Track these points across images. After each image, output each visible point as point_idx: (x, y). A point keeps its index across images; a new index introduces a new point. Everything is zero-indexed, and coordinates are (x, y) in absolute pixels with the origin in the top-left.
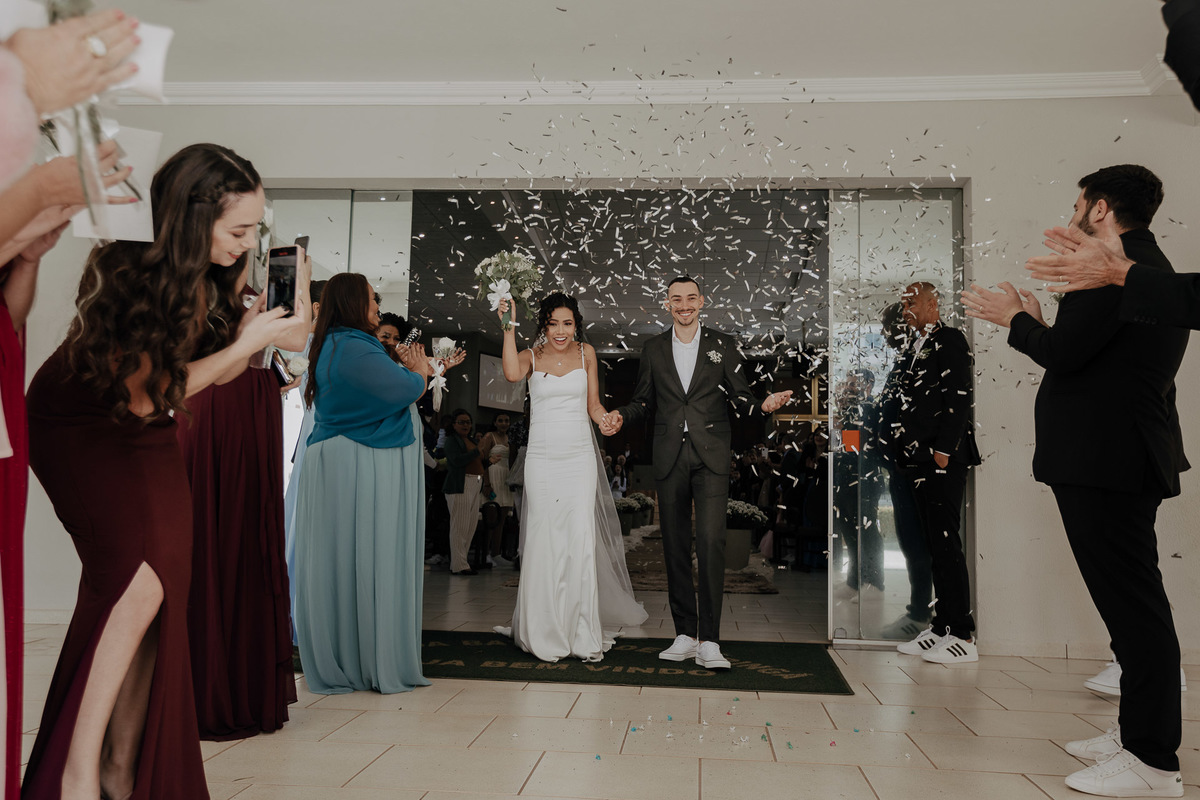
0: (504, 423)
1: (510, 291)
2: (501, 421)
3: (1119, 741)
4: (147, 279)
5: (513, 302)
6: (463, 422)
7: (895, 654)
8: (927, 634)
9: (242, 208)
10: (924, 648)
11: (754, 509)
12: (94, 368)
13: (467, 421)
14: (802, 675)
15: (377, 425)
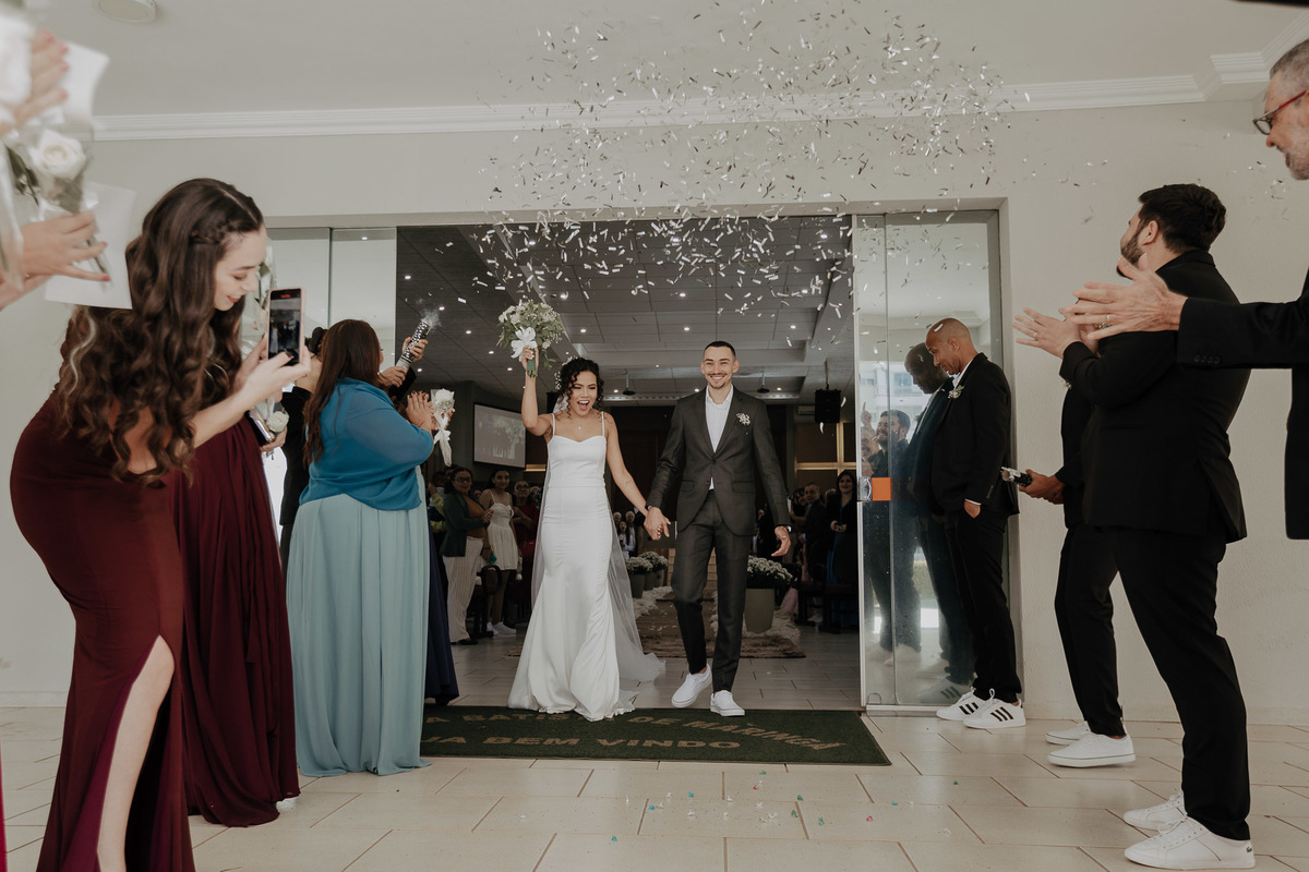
0: (504, 480)
1: (535, 339)
2: (500, 477)
3: (1183, 808)
4: (148, 327)
5: (537, 350)
6: (462, 479)
7: (935, 719)
8: (969, 697)
9: (244, 249)
10: (966, 713)
11: (777, 567)
12: (91, 422)
13: (467, 479)
14: (834, 745)
15: (385, 483)
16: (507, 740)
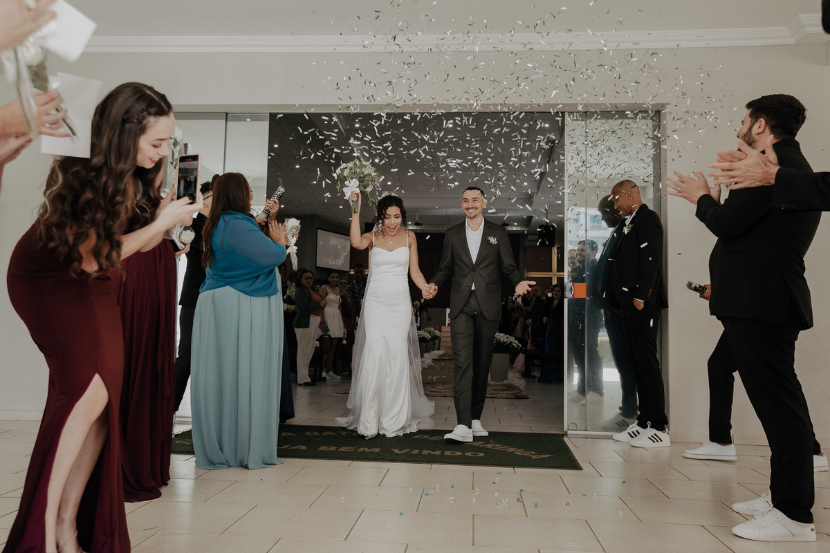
0: (335, 279)
1: (359, 187)
2: (333, 277)
3: (770, 502)
4: (93, 176)
5: (360, 194)
6: (307, 278)
7: (612, 441)
8: (634, 427)
9: (158, 127)
10: (632, 437)
11: (512, 339)
12: (57, 238)
13: (310, 278)
14: (546, 456)
15: (255, 279)
16: (333, 448)
